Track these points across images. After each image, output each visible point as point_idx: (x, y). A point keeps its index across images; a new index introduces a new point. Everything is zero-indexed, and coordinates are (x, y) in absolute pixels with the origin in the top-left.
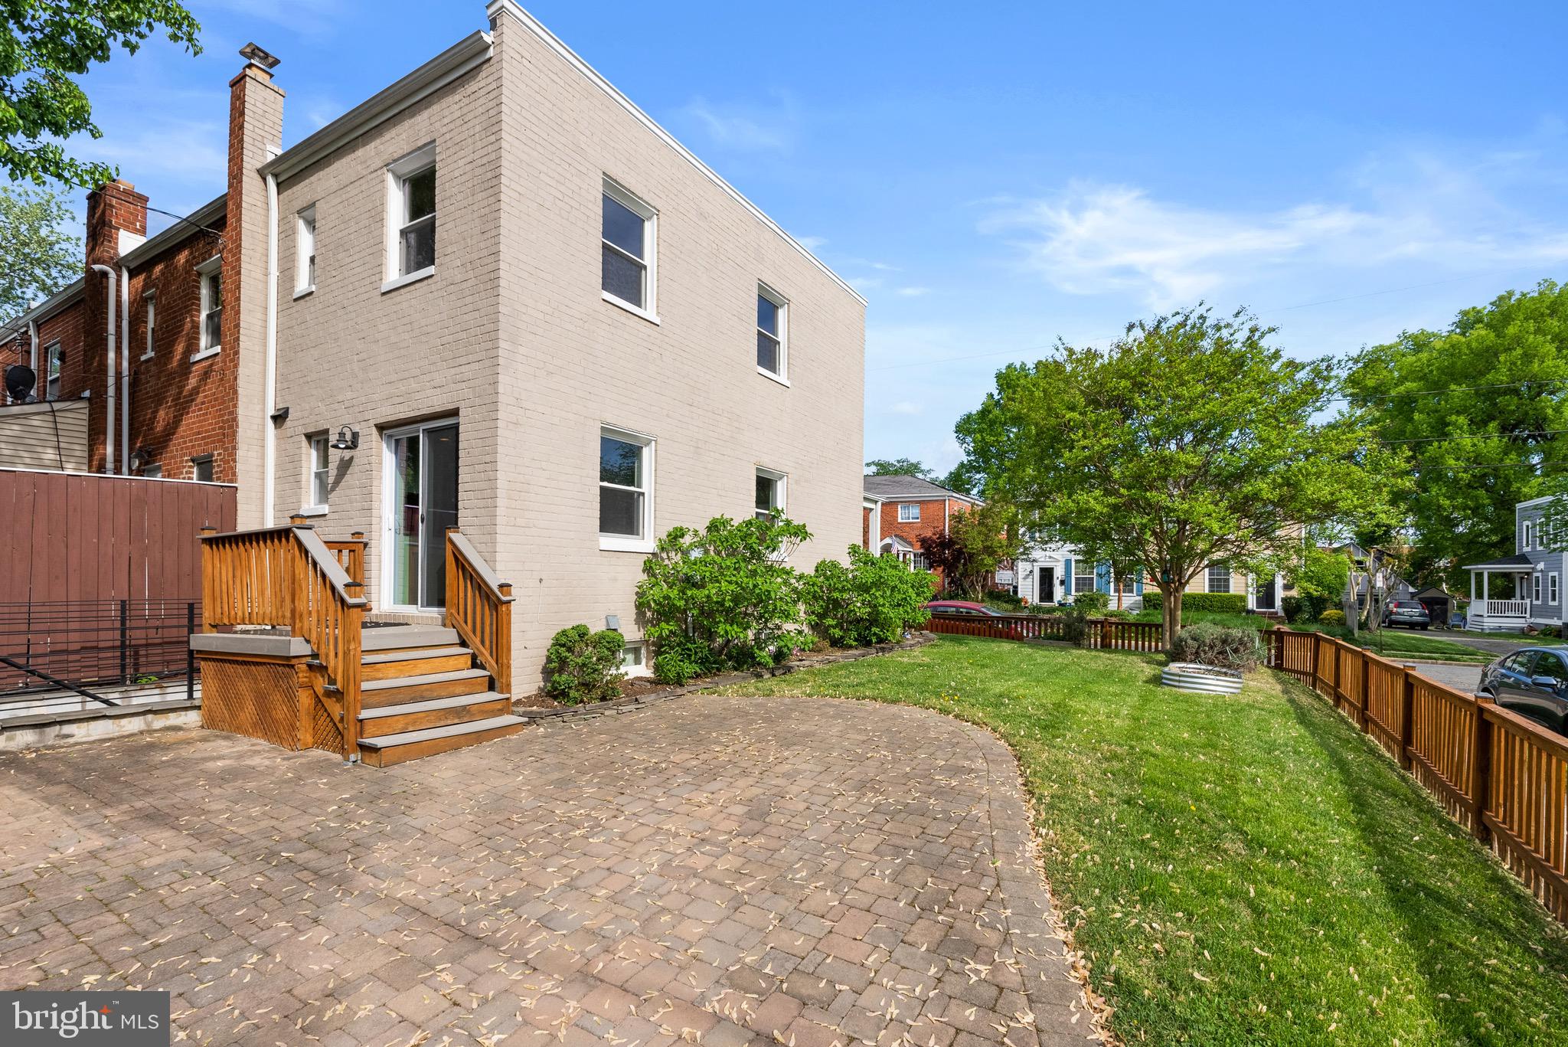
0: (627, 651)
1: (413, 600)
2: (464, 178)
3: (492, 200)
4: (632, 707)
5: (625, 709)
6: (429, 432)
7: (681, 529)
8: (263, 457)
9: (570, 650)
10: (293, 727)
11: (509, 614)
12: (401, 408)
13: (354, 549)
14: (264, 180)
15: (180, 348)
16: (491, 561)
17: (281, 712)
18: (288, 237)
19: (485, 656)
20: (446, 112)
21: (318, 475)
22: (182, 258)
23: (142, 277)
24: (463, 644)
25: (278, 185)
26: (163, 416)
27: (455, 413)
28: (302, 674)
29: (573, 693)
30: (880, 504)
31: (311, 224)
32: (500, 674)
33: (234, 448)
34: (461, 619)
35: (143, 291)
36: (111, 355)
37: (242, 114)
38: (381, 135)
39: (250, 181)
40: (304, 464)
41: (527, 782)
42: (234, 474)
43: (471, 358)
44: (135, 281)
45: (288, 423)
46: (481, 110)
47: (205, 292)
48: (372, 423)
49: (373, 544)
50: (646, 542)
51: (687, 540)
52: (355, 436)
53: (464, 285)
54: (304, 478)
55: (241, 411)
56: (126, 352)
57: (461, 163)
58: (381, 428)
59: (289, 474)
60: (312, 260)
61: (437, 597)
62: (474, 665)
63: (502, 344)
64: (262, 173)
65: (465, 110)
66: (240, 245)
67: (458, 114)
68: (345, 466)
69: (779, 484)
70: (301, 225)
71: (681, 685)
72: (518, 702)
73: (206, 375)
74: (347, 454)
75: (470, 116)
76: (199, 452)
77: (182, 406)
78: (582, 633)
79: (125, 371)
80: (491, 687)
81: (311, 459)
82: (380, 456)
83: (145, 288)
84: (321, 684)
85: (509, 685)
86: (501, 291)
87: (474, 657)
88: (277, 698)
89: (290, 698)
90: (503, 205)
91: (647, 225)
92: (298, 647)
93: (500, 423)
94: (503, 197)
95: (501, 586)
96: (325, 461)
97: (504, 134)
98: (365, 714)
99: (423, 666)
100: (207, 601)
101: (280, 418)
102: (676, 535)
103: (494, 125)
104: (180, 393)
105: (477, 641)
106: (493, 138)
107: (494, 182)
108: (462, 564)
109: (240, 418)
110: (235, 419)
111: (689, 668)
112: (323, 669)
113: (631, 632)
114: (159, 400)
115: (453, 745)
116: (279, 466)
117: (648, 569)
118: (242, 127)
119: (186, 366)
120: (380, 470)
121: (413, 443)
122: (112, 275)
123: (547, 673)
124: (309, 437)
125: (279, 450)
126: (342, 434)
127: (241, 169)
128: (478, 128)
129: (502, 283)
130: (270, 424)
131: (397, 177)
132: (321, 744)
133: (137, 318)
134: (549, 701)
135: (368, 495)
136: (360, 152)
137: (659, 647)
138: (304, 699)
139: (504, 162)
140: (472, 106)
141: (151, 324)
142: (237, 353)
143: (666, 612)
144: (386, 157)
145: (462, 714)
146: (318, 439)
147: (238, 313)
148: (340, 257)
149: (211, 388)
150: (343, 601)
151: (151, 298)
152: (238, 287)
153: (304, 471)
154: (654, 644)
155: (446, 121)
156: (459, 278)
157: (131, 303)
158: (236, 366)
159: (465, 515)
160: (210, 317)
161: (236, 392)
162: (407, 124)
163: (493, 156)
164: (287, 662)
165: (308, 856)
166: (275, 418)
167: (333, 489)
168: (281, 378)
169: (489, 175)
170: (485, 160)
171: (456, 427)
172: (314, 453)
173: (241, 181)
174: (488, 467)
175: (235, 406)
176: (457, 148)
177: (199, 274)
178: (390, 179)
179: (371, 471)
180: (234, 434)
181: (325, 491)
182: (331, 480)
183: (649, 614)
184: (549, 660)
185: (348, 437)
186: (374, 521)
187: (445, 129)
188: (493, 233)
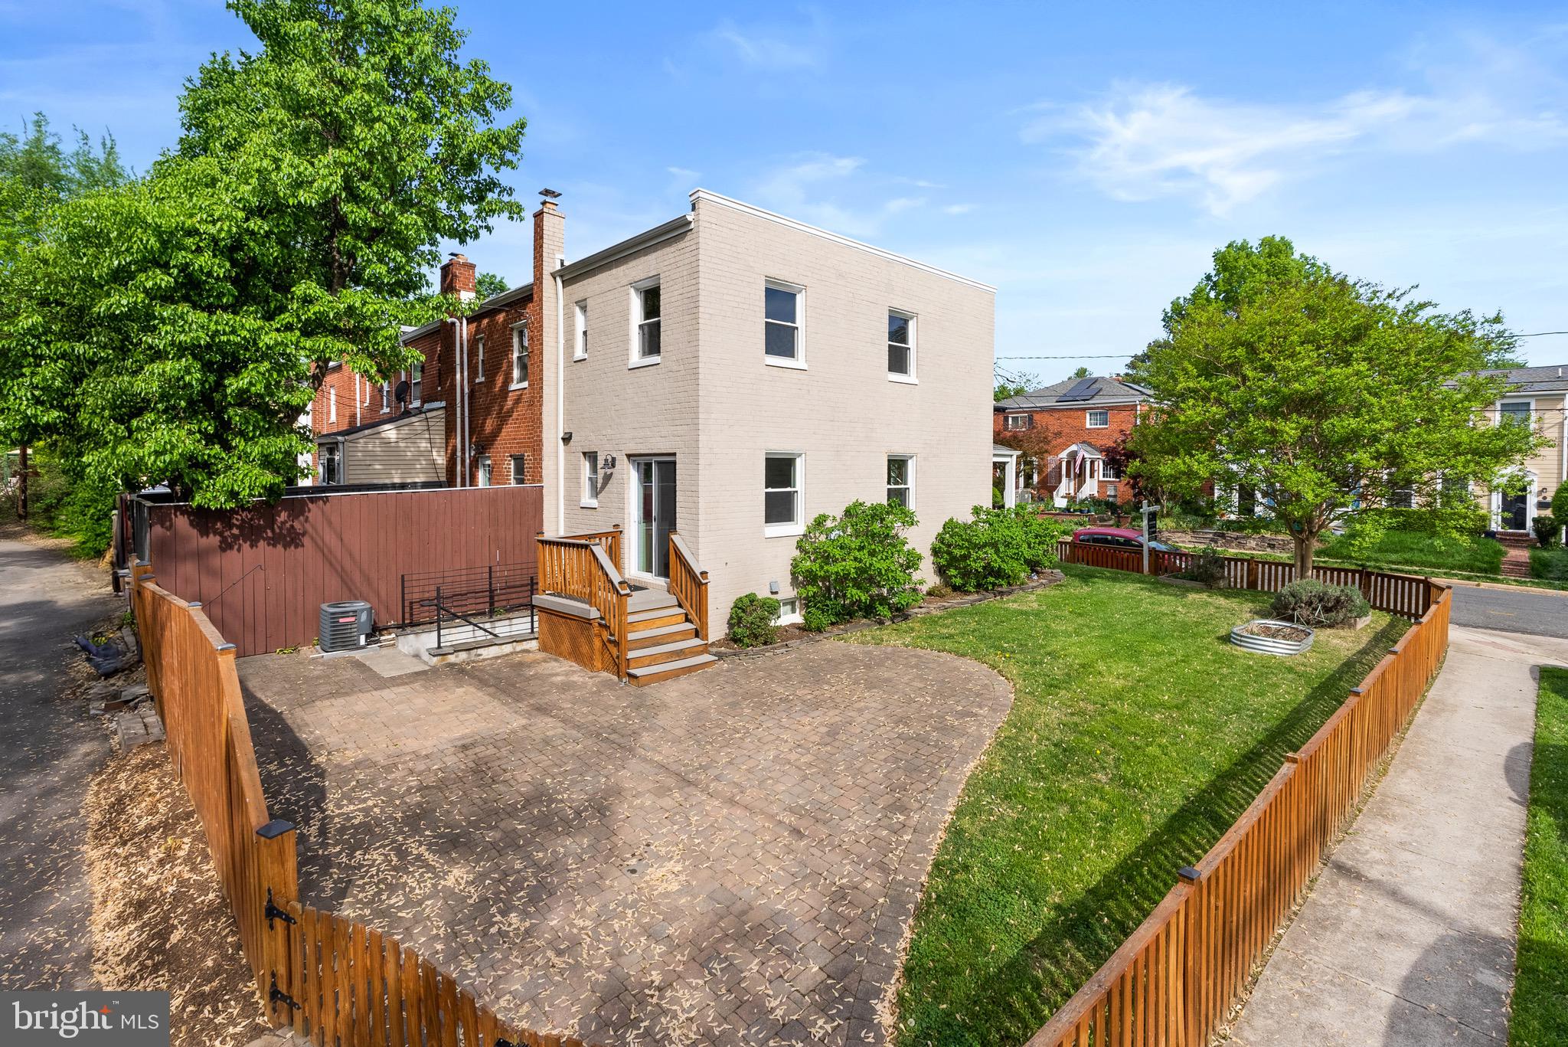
0: (785, 604)
1: (649, 569)
2: (677, 304)
3: (694, 321)
4: (783, 650)
5: (778, 651)
6: (659, 463)
7: (824, 516)
8: (557, 464)
9: (744, 611)
10: (592, 659)
11: (706, 591)
12: (640, 446)
13: (615, 537)
14: (555, 278)
15: (500, 380)
16: (695, 554)
17: (585, 649)
18: (569, 318)
19: (693, 616)
20: (666, 257)
21: (590, 479)
22: (501, 317)
23: (475, 325)
24: (680, 606)
25: (563, 282)
26: (489, 425)
27: (674, 454)
28: (596, 629)
29: (746, 640)
30: (1014, 457)
31: (584, 309)
32: (702, 628)
33: (541, 459)
34: (679, 591)
35: (476, 334)
36: (458, 376)
37: (542, 238)
38: (626, 263)
39: (547, 280)
40: (582, 472)
41: (715, 702)
42: (541, 476)
43: (682, 422)
44: (470, 326)
45: (572, 443)
46: (686, 261)
47: (516, 340)
48: (624, 453)
49: (625, 531)
50: (797, 528)
51: (829, 524)
52: (614, 459)
53: (678, 374)
54: (582, 480)
55: (545, 435)
56: (466, 374)
57: (676, 293)
58: (629, 456)
59: (573, 477)
60: (585, 333)
61: (664, 571)
62: (687, 620)
63: (701, 416)
64: (553, 276)
65: (678, 259)
66: (542, 326)
67: (672, 261)
68: (607, 478)
69: (910, 462)
70: (577, 310)
71: (821, 632)
72: (713, 644)
73: (518, 401)
74: (609, 471)
75: (681, 263)
76: (515, 452)
77: (503, 418)
78: (752, 599)
79: (466, 390)
80: (697, 635)
81: (586, 466)
82: (628, 473)
83: (477, 332)
84: (606, 635)
85: (707, 635)
86: (700, 382)
87: (686, 615)
88: (583, 640)
89: (590, 643)
90: (701, 326)
91: (798, 297)
92: (594, 614)
93: (700, 467)
94: (700, 321)
95: (702, 573)
96: (594, 469)
97: (701, 280)
98: (631, 655)
99: (659, 623)
100: (541, 576)
101: (567, 439)
102: (820, 522)
103: (694, 273)
104: (501, 409)
105: (688, 605)
106: (694, 282)
107: (695, 311)
108: (679, 555)
109: (544, 440)
110: (541, 441)
111: (825, 620)
112: (607, 627)
113: (787, 591)
114: (488, 412)
115: (676, 674)
116: (566, 470)
117: (799, 547)
118: (542, 247)
119: (505, 391)
120: (629, 483)
121: (648, 466)
122: (458, 324)
123: (731, 626)
124: (584, 454)
125: (566, 459)
126: (606, 460)
127: (541, 274)
128: (685, 273)
129: (701, 376)
130: (561, 442)
131: (637, 290)
132: (606, 669)
133: (472, 353)
134: (732, 644)
135: (622, 499)
136: (614, 271)
137: (808, 603)
138: (597, 643)
139: (701, 298)
140: (681, 257)
141: (481, 357)
142: (541, 397)
143: (811, 578)
144: (631, 279)
145: (680, 654)
146: (591, 456)
147: (542, 370)
148: (603, 338)
149: (521, 409)
150: (618, 592)
151: (481, 339)
152: (542, 353)
153: (582, 477)
154: (805, 599)
155: (666, 263)
156: (675, 368)
157: (468, 341)
158: (541, 405)
159: (680, 523)
160: (519, 358)
161: (541, 423)
162: (643, 259)
163: (694, 293)
164: (588, 622)
165: (613, 737)
166: (563, 439)
167: (601, 492)
168: (567, 412)
169: (692, 305)
170: (689, 295)
171: (674, 463)
172: (587, 464)
173: (541, 283)
174: (694, 494)
175: (541, 432)
176: (672, 283)
177: (512, 329)
178: (632, 291)
179: (622, 484)
180: (541, 450)
181: (596, 492)
182: (599, 486)
183: (800, 578)
184: (731, 618)
185: (610, 460)
186: (626, 516)
187: (665, 269)
188: (695, 343)
